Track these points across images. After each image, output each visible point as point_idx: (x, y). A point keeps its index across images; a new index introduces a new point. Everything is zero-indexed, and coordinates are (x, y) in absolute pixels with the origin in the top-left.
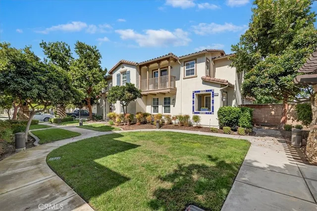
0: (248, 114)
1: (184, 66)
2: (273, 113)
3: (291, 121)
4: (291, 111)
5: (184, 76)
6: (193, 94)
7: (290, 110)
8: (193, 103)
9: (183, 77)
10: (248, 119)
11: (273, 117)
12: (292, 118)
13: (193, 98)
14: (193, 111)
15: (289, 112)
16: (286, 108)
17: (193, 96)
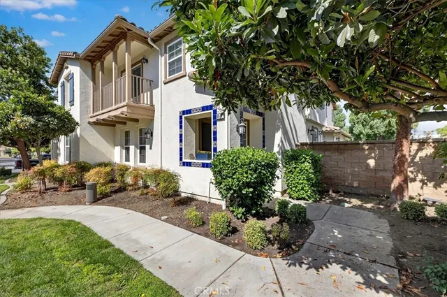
0: (307, 166)
1: (166, 52)
2: (372, 163)
3: (417, 184)
4: (417, 159)
5: (166, 78)
6: (181, 118)
7: (415, 156)
8: (181, 141)
9: (163, 79)
10: (308, 180)
11: (373, 174)
12: (420, 177)
13: (181, 127)
14: (181, 159)
15: (413, 163)
16: (406, 152)
17: (181, 122)
